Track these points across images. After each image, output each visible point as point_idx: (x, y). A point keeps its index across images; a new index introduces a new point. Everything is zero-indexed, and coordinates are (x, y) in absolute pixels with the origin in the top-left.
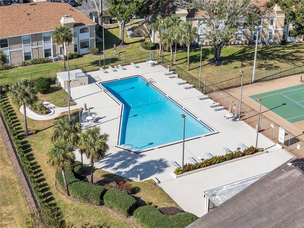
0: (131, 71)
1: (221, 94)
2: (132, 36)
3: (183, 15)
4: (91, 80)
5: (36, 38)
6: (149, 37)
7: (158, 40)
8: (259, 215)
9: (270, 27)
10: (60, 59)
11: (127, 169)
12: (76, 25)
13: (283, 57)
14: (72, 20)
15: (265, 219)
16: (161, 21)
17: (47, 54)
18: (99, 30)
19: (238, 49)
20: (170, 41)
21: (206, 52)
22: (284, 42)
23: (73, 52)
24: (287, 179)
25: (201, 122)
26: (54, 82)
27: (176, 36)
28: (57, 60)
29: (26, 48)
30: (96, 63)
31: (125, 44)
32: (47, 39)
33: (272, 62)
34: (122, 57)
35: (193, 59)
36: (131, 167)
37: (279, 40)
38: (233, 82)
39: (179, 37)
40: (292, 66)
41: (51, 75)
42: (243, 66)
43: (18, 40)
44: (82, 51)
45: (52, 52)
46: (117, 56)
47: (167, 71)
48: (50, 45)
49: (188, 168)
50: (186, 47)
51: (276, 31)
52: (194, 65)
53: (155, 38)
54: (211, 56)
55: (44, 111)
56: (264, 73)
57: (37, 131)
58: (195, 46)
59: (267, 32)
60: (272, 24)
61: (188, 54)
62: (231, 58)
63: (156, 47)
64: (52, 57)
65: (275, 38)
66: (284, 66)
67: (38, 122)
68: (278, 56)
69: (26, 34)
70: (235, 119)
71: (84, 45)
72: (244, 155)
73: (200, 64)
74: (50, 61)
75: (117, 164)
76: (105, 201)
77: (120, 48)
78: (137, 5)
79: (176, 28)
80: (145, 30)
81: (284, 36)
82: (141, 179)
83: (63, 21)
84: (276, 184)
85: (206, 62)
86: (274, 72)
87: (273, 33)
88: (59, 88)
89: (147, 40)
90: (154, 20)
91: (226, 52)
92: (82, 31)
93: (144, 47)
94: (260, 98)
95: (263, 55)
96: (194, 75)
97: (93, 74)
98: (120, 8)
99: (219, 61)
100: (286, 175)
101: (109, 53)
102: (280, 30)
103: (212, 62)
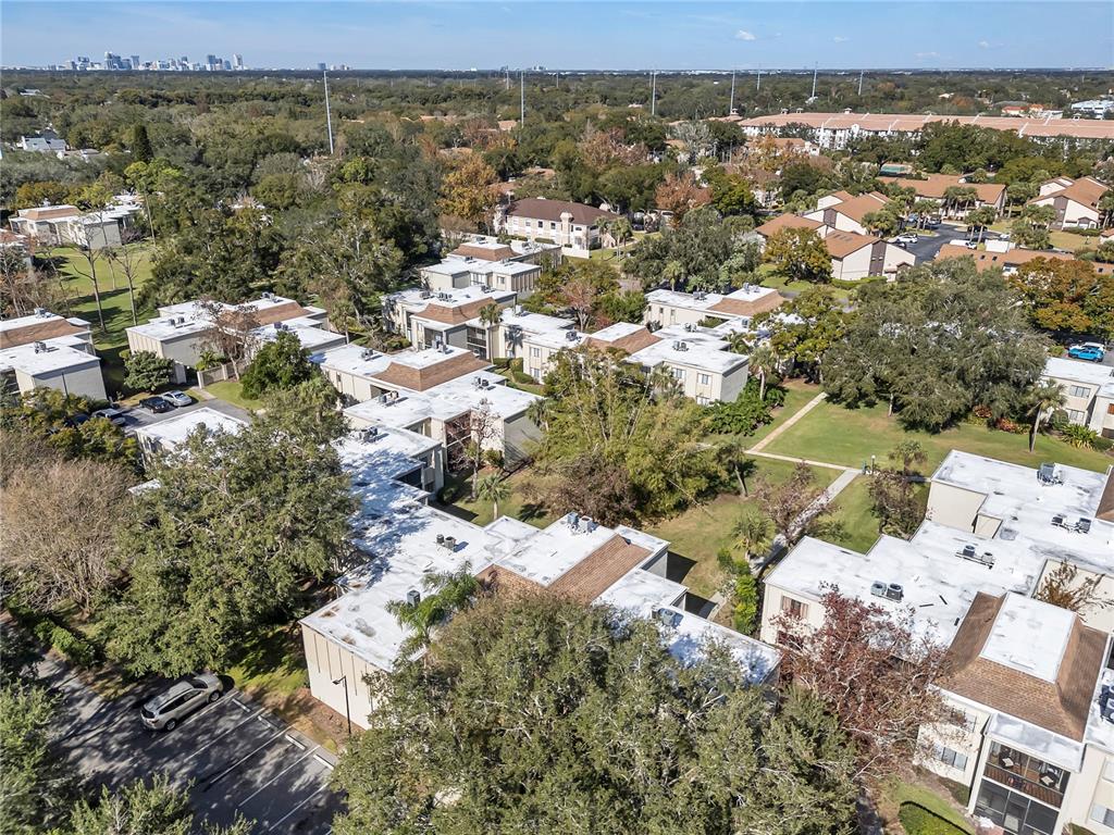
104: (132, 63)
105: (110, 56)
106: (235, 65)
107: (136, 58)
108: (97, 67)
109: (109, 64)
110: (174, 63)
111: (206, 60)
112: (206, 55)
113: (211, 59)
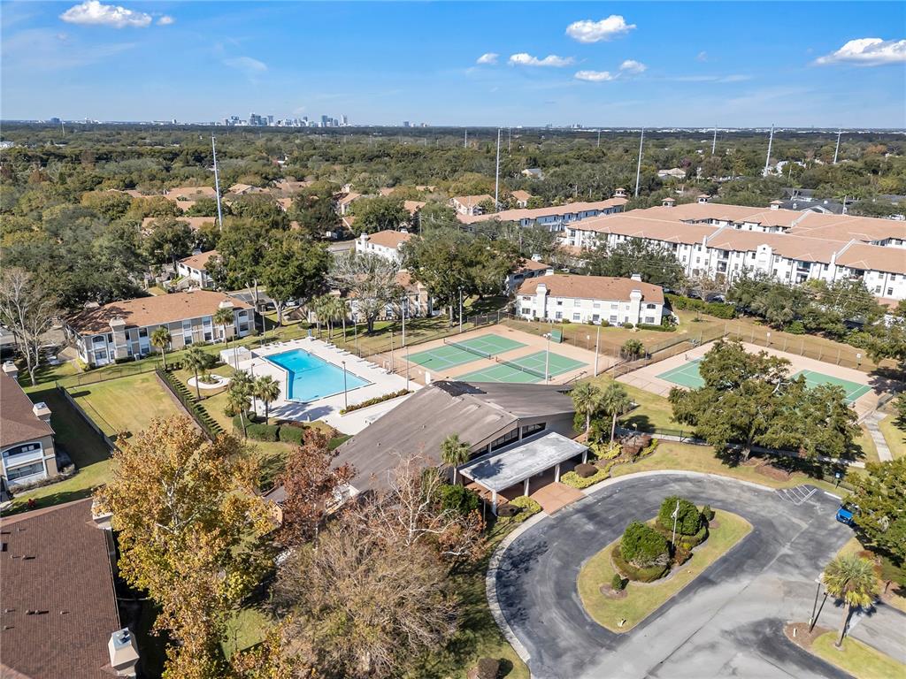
0: (292, 345)
1: (379, 357)
2: (289, 320)
3: (337, 295)
4: (254, 356)
5: (196, 322)
6: (305, 318)
7: (314, 320)
8: (409, 421)
9: (416, 303)
10: (221, 341)
11: (298, 415)
12: (235, 309)
13: (429, 327)
14: (230, 304)
15: (414, 422)
16: (317, 301)
17: (208, 337)
18: (258, 317)
19: (388, 324)
20: (326, 316)
21: (360, 328)
22: (429, 316)
23: (233, 335)
24: (430, 395)
25: (360, 377)
26: (218, 359)
27: (331, 312)
28: (217, 342)
29: (187, 333)
30: (258, 342)
31: (282, 326)
32: (207, 323)
33: (419, 331)
34: (282, 336)
35: (349, 334)
36: (301, 413)
37: (425, 314)
38: (386, 348)
39: (334, 312)
40: (437, 333)
41: (215, 353)
42: (394, 335)
43: (178, 325)
44: (242, 333)
45: (212, 335)
46: (277, 336)
47: (326, 343)
48: (209, 329)
49: (351, 409)
50: (342, 324)
51: (421, 306)
52: (349, 338)
53: (312, 318)
54: (366, 330)
55: (213, 382)
56: (413, 339)
57: (208, 397)
58: (349, 324)
59: (413, 308)
60: (417, 300)
61: (344, 330)
62: (384, 330)
63: (313, 326)
64: (212, 340)
65: (421, 313)
66: (430, 333)
67: (208, 390)
68: (425, 326)
69: (186, 319)
70: (389, 373)
71: (244, 328)
72: (397, 396)
73: (355, 336)
74: (212, 344)
75: (287, 413)
76: (281, 437)
77: (279, 329)
78: (293, 287)
79: (330, 305)
80: (301, 313)
81: (429, 311)
82: (311, 420)
83: (222, 305)
84: (421, 399)
85: (361, 335)
86: (421, 338)
87: (419, 309)
88: (224, 364)
89: (304, 321)
90: (310, 300)
91: (377, 325)
92: (241, 314)
93: (302, 327)
94: (408, 357)
95: (411, 327)
96: (352, 345)
97: (255, 351)
98: (277, 290)
99: (372, 333)
100: (428, 393)
101: (267, 334)
102: (425, 305)
103: (366, 334)
104: (268, 121)
105: (253, 116)
106: (342, 124)
107: (271, 118)
108: (243, 124)
109: (252, 121)
110: (296, 121)
111: (321, 119)
112: (321, 115)
113: (324, 119)
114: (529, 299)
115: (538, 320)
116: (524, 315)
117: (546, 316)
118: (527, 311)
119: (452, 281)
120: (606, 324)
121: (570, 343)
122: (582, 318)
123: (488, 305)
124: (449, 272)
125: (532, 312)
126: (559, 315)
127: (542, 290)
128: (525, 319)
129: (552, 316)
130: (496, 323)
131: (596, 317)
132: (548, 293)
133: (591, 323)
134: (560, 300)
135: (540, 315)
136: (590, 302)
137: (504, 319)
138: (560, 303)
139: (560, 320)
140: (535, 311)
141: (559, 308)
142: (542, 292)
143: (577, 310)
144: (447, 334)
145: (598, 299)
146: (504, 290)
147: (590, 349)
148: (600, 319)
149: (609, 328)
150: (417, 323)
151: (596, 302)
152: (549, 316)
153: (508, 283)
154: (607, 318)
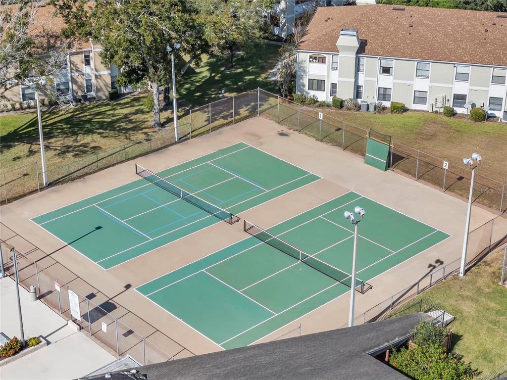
9: (86, 70)
19: (27, 118)
22: (115, 96)
33: (87, 139)
37: (105, 94)
51: (97, 77)
59: (81, 80)
60: (87, 62)
66: (109, 144)
68: (102, 125)
81: (114, 84)
87: (93, 81)
102: (105, 73)
114: (322, 60)
115: (340, 104)
116: (312, 93)
117: (358, 94)
118: (318, 84)
119: (149, 40)
120: (481, 116)
121: (407, 172)
122: (430, 100)
123: (241, 61)
124: (144, 18)
125: (328, 87)
126: (384, 94)
127: (348, 41)
128: (314, 101)
129: (369, 97)
130: (253, 113)
131: (460, 99)
132: (362, 48)
133: (451, 113)
134: (385, 64)
135: (346, 94)
136: (447, 70)
137: (272, 101)
138: (386, 70)
139: (387, 104)
140: (334, 86)
141: (386, 81)
142: (347, 48)
143: (421, 84)
144: (146, 146)
145: (466, 62)
146: (277, 25)
147: (448, 188)
148: (468, 105)
149: (487, 125)
150: (86, 116)
151: (462, 69)
152: (364, 95)
153: (283, 11)
154: (482, 102)
